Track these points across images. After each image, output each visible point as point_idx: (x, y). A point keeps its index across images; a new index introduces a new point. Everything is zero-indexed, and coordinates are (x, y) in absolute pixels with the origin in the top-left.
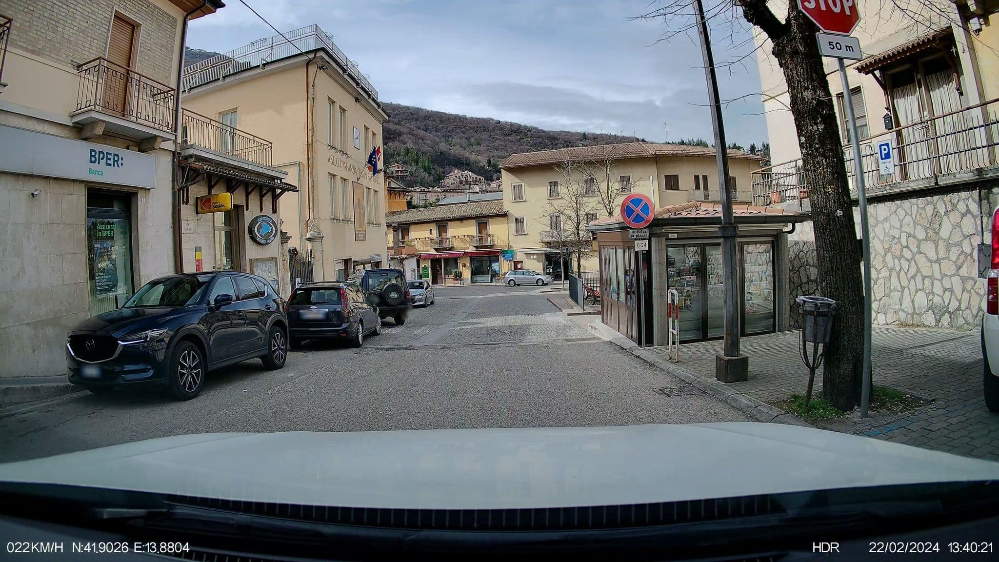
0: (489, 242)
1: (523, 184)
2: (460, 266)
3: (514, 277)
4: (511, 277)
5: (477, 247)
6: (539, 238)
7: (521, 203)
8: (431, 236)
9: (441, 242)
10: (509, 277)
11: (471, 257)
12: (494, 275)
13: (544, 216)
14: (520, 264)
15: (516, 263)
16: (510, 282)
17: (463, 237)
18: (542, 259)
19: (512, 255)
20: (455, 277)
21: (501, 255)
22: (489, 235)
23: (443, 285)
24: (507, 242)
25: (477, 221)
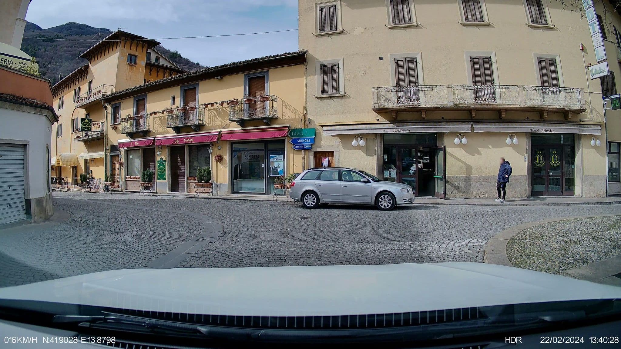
0: (266, 109)
1: (338, 4)
2: (213, 159)
3: (315, 185)
4: (309, 185)
5: (242, 123)
6: (371, 102)
7: (333, 37)
8: (172, 108)
9: (185, 115)
10: (305, 185)
11: (231, 143)
12: (273, 180)
13: (381, 59)
14: (327, 159)
15: (320, 156)
16: (305, 197)
17: (220, 106)
18: (376, 148)
19: (311, 139)
20: (200, 180)
21: (289, 139)
22: (267, 98)
23: (185, 193)
24: (302, 111)
25: (247, 75)
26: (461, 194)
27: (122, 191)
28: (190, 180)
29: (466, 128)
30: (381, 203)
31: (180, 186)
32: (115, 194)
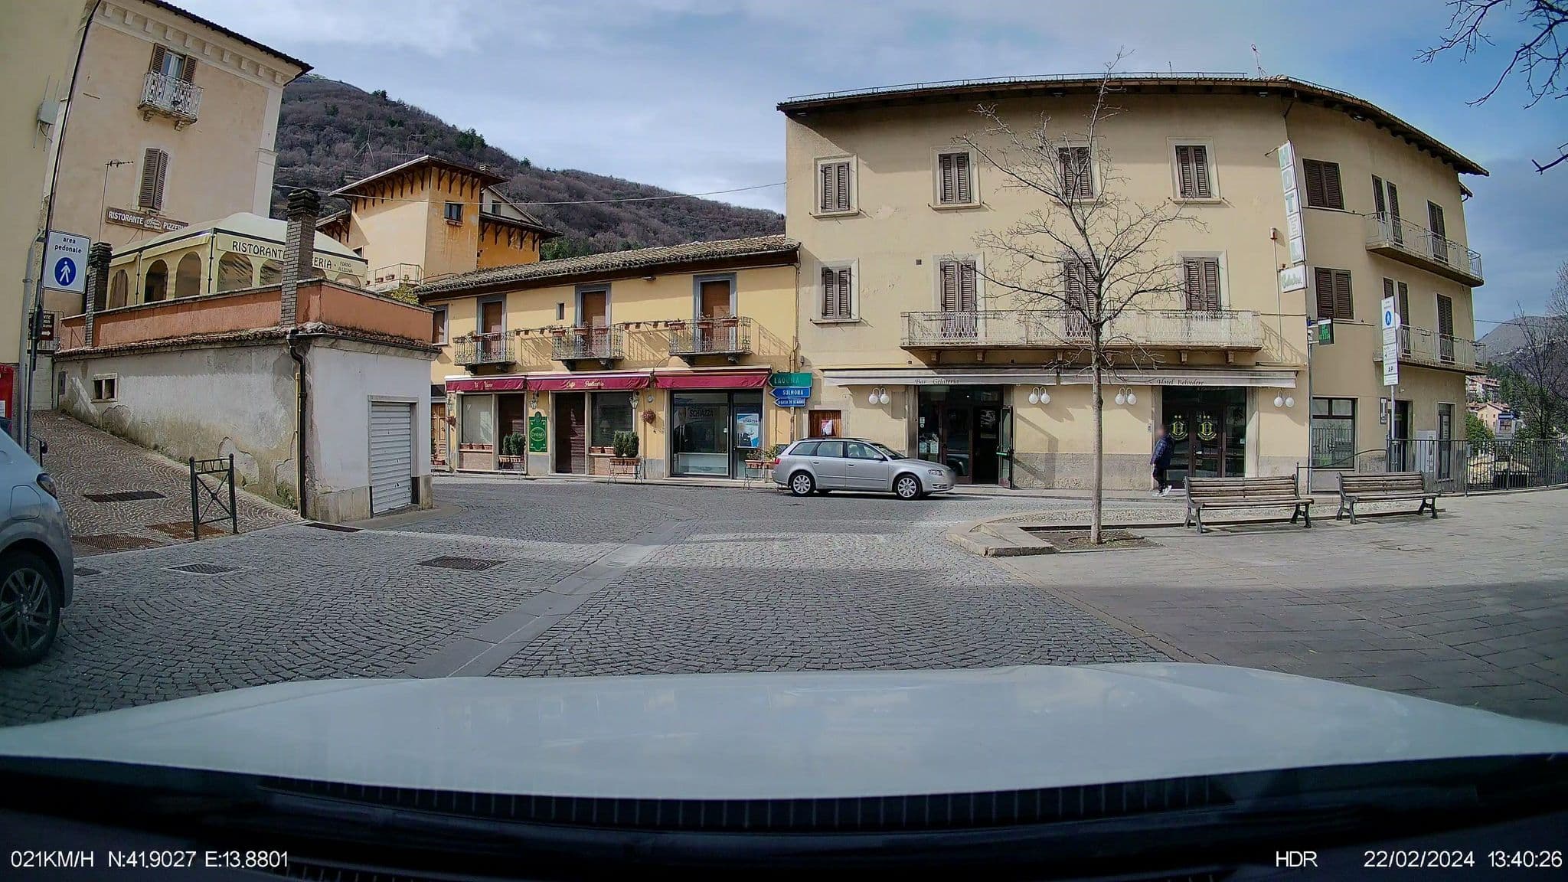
0: (732, 340)
1: (853, 161)
2: (638, 417)
3: (810, 463)
4: (801, 462)
5: (691, 359)
6: (900, 334)
7: (843, 221)
8: (558, 324)
9: (587, 339)
10: (795, 463)
11: (672, 392)
12: (741, 453)
13: (919, 262)
14: (831, 421)
15: (818, 418)
16: (795, 480)
17: (651, 328)
18: (907, 407)
19: (805, 390)
20: (619, 453)
21: (770, 389)
22: (734, 322)
23: (585, 475)
24: (790, 344)
25: (698, 276)
26: (1040, 482)
27: (451, 471)
28: (594, 452)
29: (1047, 378)
30: (902, 490)
31: (574, 462)
32: (441, 476)
